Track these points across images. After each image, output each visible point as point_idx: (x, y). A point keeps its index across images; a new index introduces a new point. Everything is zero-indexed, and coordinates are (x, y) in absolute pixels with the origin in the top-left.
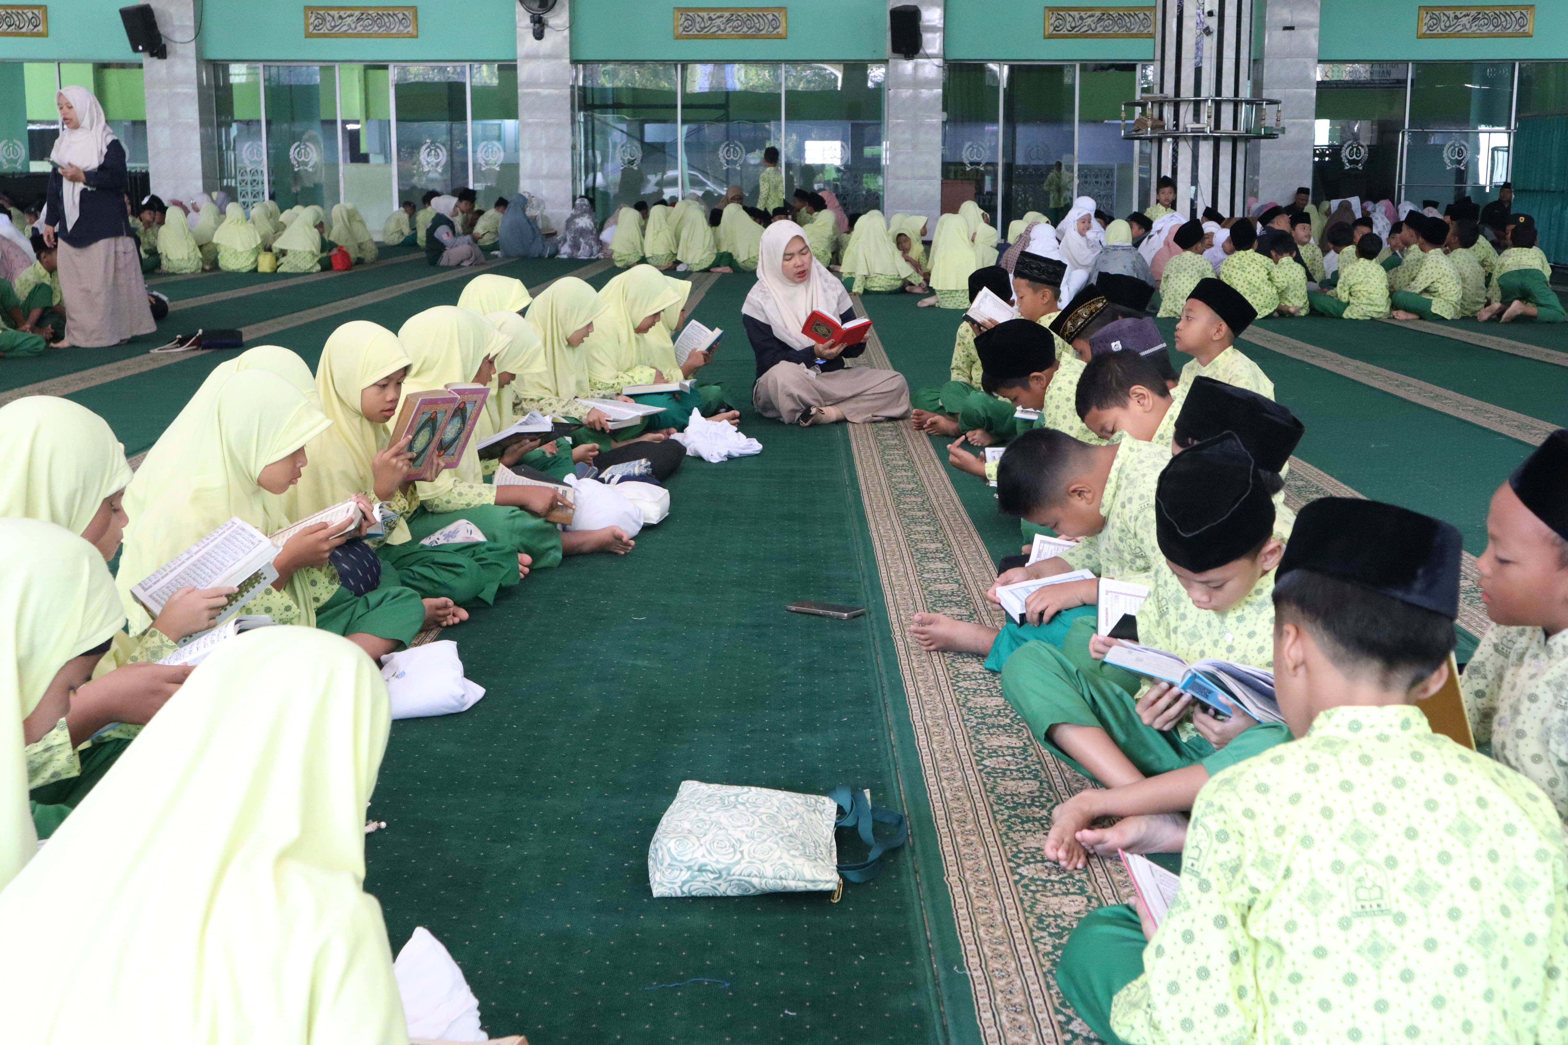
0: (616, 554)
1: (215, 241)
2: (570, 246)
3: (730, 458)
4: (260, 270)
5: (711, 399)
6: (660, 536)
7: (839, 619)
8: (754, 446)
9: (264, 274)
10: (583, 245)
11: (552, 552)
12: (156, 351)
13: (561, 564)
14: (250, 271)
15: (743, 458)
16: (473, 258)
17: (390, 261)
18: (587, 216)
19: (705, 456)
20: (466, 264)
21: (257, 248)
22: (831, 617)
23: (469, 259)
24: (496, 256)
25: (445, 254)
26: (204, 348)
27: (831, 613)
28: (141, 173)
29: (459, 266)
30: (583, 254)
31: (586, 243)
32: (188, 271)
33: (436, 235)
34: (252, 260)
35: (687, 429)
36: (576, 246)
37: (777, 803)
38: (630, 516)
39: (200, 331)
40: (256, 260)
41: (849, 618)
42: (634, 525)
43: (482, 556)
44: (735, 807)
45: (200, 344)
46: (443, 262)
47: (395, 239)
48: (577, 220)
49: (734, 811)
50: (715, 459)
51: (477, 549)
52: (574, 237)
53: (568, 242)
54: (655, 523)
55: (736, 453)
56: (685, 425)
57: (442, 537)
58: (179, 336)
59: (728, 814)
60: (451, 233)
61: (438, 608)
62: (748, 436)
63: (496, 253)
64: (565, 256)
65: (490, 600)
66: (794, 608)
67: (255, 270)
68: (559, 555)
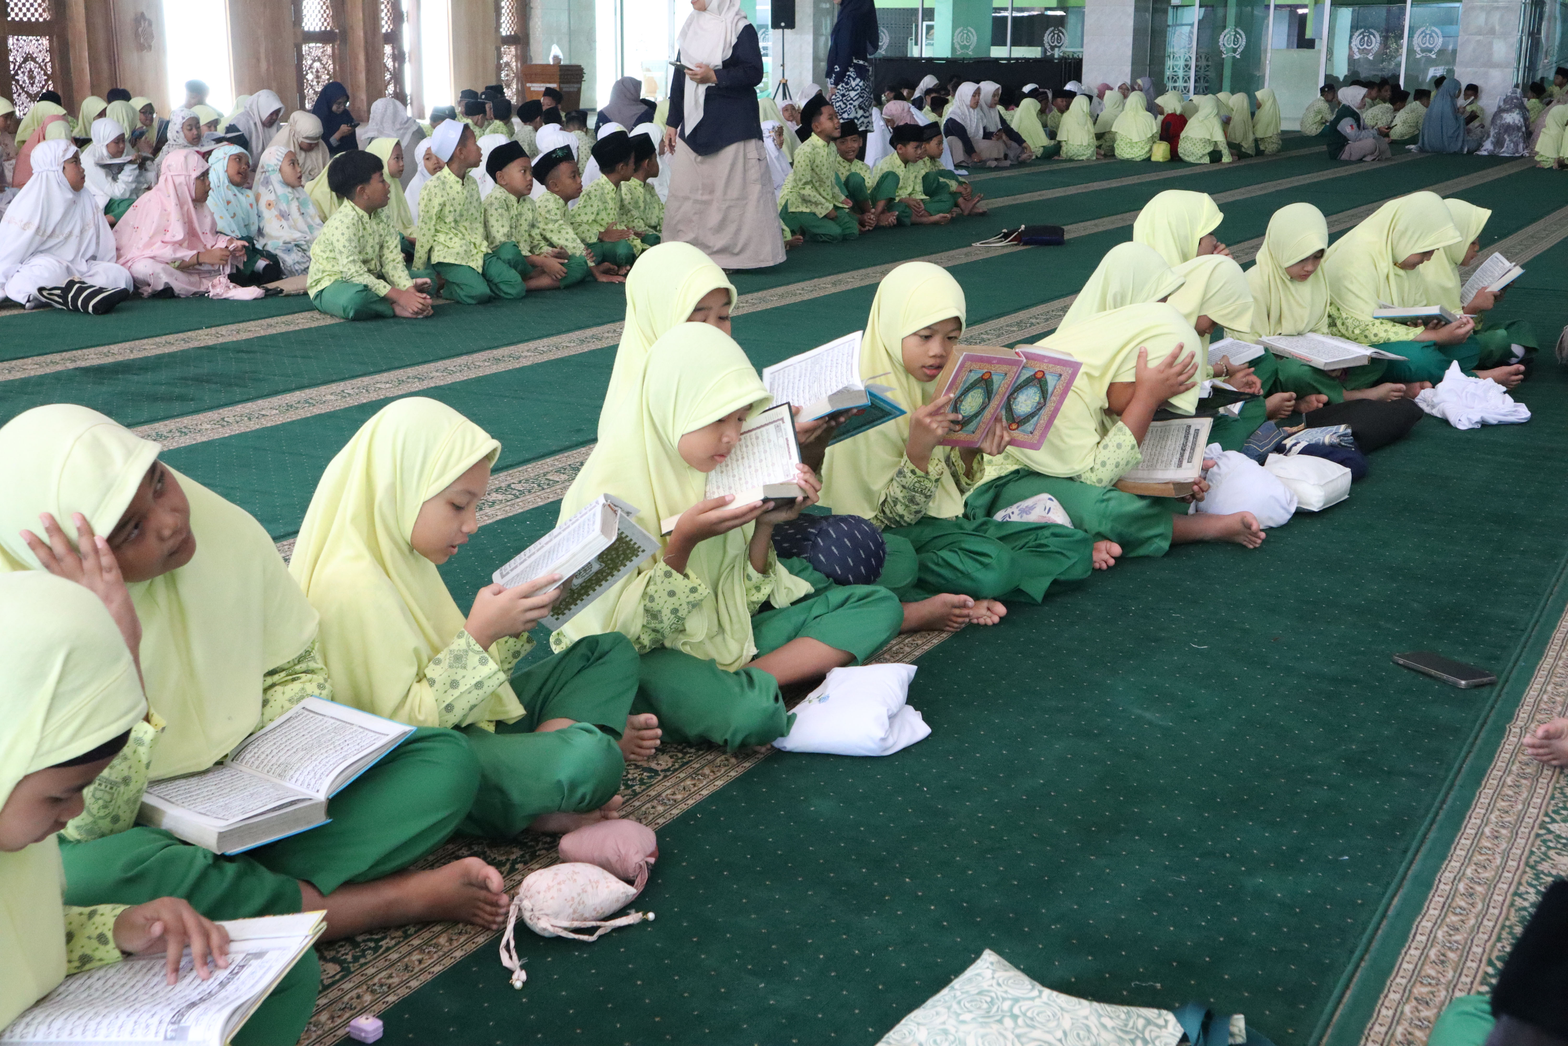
0: (1245, 547)
1: (1113, 130)
2: (1492, 143)
3: (1485, 425)
4: (1153, 159)
5: (1493, 347)
6: (1317, 526)
7: (1455, 687)
8: (1522, 412)
9: (1157, 163)
10: (1507, 142)
11: (1157, 540)
12: (978, 244)
13: (1167, 554)
14: (1144, 160)
15: (1502, 426)
16: (1376, 153)
17: (1294, 153)
18: (1517, 111)
19: (1453, 420)
20: (1368, 158)
21: (1153, 136)
22: (1445, 682)
23: (1372, 154)
24: (1409, 150)
25: (1347, 148)
26: (1025, 244)
27: (1445, 676)
28: (1074, 58)
29: (1361, 160)
30: (1506, 151)
31: (1511, 141)
32: (1084, 158)
33: (1339, 128)
34: (1147, 149)
35: (1440, 386)
36: (1499, 143)
37: (1066, 1024)
38: (1277, 501)
39: (1023, 227)
40: (1151, 150)
41: (1469, 688)
42: (1282, 511)
43: (1042, 542)
44: (1000, 1021)
45: (1021, 239)
46: (1345, 156)
47: (1313, 129)
48: (1505, 115)
49: (996, 1027)
50: (1464, 425)
51: (1040, 532)
52: (1498, 134)
53: (1491, 139)
54: (1316, 510)
55: (1493, 418)
56: (1440, 379)
57: (1016, 511)
58: (1005, 231)
59: (982, 1031)
60: (1355, 126)
61: (955, 607)
62: (1516, 400)
63: (1412, 147)
64: (1485, 153)
65: (1039, 597)
66: (1401, 662)
67: (1149, 159)
68: (1165, 545)
